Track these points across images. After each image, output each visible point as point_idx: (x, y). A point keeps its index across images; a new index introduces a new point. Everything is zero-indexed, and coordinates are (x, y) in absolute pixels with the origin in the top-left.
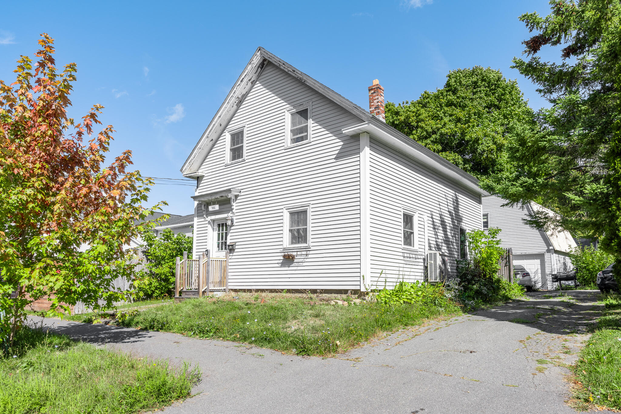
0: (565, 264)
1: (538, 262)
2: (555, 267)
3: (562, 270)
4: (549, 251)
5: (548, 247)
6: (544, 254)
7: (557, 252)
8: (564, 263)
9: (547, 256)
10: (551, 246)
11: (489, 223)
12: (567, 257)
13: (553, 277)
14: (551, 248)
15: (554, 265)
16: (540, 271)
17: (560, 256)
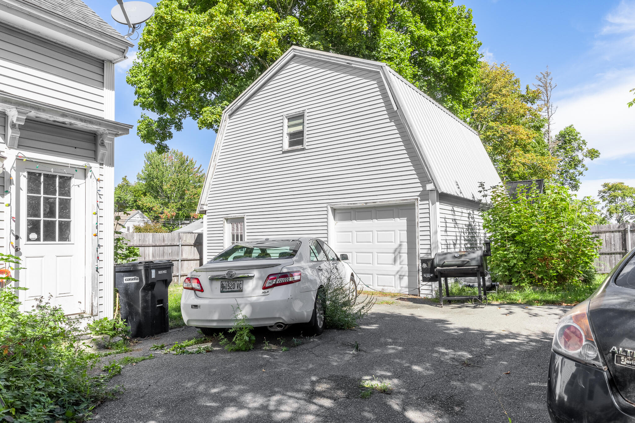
0: (471, 228)
1: (401, 223)
2: (440, 238)
3: (462, 246)
4: (424, 195)
5: (424, 186)
6: (414, 205)
7: (444, 197)
8: (470, 225)
9: (421, 207)
10: (429, 182)
11: (306, 133)
12: (476, 212)
13: (425, 266)
14: (430, 187)
15: (436, 232)
16: (405, 246)
17: (455, 209)
